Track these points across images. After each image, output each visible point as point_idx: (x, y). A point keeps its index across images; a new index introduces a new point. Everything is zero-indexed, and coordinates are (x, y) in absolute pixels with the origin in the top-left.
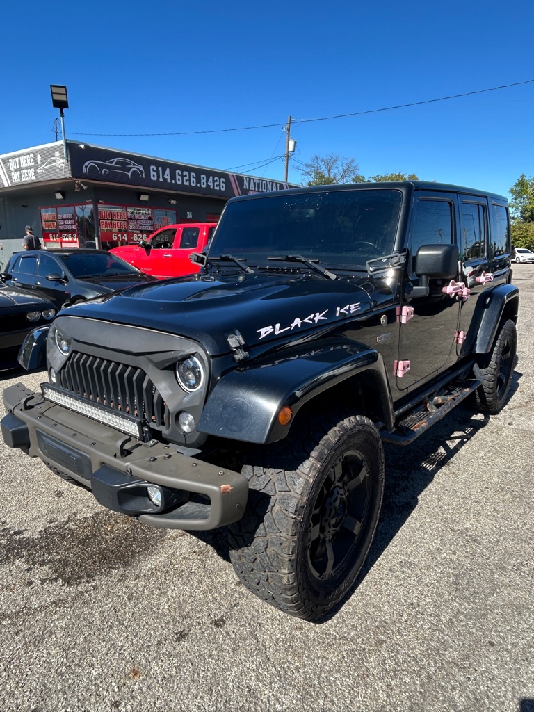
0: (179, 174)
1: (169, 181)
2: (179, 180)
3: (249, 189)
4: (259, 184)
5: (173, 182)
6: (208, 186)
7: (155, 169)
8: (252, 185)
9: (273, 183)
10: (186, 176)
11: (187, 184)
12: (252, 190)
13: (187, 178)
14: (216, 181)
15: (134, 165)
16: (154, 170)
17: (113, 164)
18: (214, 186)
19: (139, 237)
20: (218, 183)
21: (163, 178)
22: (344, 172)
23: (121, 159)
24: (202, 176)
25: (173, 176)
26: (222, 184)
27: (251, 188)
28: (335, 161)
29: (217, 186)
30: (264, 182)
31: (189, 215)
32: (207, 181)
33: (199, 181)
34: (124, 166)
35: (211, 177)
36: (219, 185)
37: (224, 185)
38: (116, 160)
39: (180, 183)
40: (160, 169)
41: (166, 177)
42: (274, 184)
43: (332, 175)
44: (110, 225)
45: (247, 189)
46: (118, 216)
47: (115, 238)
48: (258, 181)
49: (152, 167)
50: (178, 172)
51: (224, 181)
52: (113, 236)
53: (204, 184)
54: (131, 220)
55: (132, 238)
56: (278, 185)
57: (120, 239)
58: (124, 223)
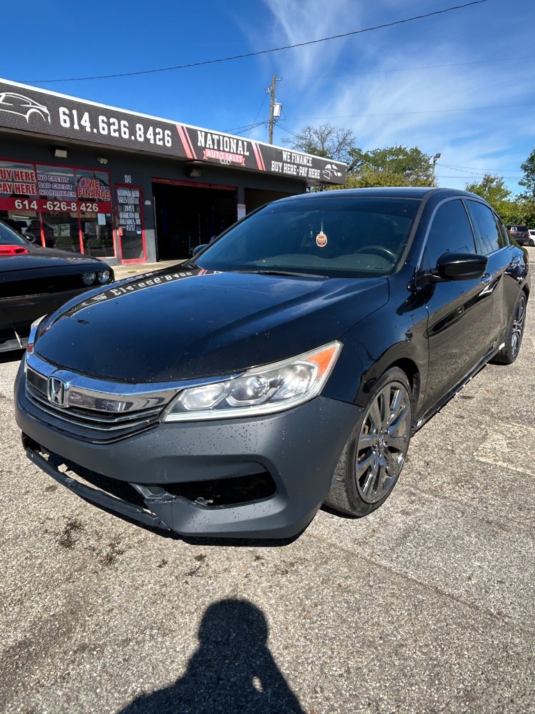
1: (88, 129)
2: (104, 129)
3: (205, 147)
4: (219, 141)
5: (95, 131)
6: (147, 140)
7: (67, 112)
8: (209, 142)
9: (238, 141)
10: (114, 124)
11: (116, 134)
12: (209, 148)
13: (116, 127)
14: (159, 133)
15: (33, 104)
16: (64, 113)
18: (155, 140)
19: (54, 206)
20: (161, 136)
21: (80, 124)
22: (340, 145)
23: (11, 94)
24: (138, 126)
25: (94, 124)
26: (167, 138)
27: (208, 146)
28: (329, 133)
29: (160, 140)
30: (225, 139)
31: (128, 179)
32: (145, 133)
33: (133, 132)
34: (18, 105)
35: (151, 129)
36: (163, 139)
37: (170, 139)
38: (4, 95)
39: (105, 132)
40: (75, 112)
41: (83, 123)
42: (240, 143)
43: (325, 149)
44: (10, 188)
45: (203, 146)
46: (22, 176)
47: (19, 206)
48: (217, 137)
49: (62, 109)
50: (101, 118)
51: (170, 134)
52: (16, 204)
53: (140, 136)
54: (43, 182)
55: (44, 207)
56: (245, 143)
57: (27, 208)
58: (32, 186)
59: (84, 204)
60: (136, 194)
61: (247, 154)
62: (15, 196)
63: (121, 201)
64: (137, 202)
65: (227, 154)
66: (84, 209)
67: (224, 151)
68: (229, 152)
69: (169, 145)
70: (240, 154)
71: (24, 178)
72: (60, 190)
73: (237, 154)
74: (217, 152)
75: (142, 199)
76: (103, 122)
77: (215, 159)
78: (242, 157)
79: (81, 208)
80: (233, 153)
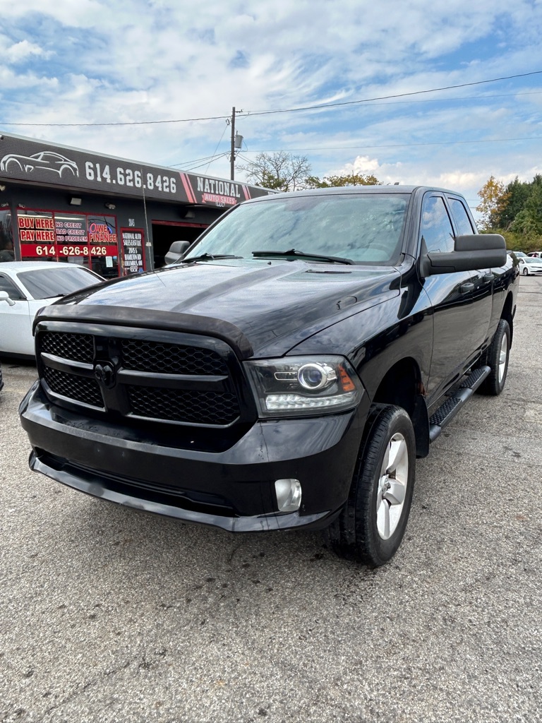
0: (120, 172)
1: (109, 181)
2: (121, 180)
3: (204, 192)
4: (215, 185)
5: (114, 182)
6: (156, 188)
7: (92, 166)
8: (207, 187)
9: (230, 184)
10: (129, 175)
11: (131, 184)
12: (207, 193)
13: (131, 178)
14: (166, 181)
15: (65, 161)
16: (90, 167)
17: (39, 160)
18: (162, 187)
19: (70, 251)
20: (167, 184)
21: (102, 177)
22: (296, 172)
23: (48, 153)
24: (149, 175)
25: (114, 176)
26: (172, 185)
27: (206, 191)
28: (284, 160)
29: (166, 187)
30: (220, 183)
31: (132, 223)
32: (155, 182)
33: (145, 181)
34: (53, 162)
35: (159, 177)
36: (169, 186)
37: (174, 186)
38: (42, 154)
39: (122, 183)
40: (98, 166)
41: (104, 175)
42: (232, 185)
44: (32, 235)
45: (202, 190)
46: (43, 224)
47: (39, 252)
48: (213, 181)
49: (88, 164)
50: (119, 170)
51: (175, 181)
52: (37, 250)
53: (151, 185)
54: (60, 228)
55: (61, 252)
56: (237, 186)
57: (47, 254)
58: (51, 233)
59: (94, 248)
60: (139, 236)
61: (238, 196)
62: (37, 243)
63: (126, 243)
64: (139, 244)
65: (222, 197)
66: (95, 253)
67: (219, 194)
68: (224, 195)
69: (174, 191)
70: (233, 197)
71: (44, 225)
72: (74, 235)
73: (230, 196)
74: (214, 196)
75: (143, 241)
76: (121, 173)
77: (212, 202)
78: (234, 199)
79: (92, 252)
80: (227, 196)
